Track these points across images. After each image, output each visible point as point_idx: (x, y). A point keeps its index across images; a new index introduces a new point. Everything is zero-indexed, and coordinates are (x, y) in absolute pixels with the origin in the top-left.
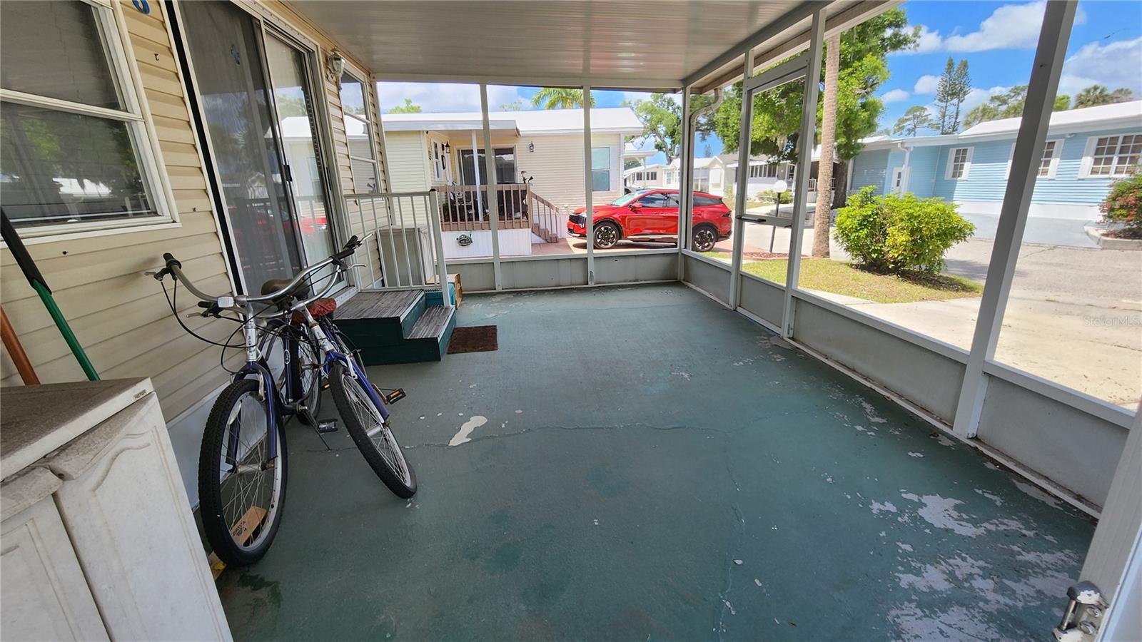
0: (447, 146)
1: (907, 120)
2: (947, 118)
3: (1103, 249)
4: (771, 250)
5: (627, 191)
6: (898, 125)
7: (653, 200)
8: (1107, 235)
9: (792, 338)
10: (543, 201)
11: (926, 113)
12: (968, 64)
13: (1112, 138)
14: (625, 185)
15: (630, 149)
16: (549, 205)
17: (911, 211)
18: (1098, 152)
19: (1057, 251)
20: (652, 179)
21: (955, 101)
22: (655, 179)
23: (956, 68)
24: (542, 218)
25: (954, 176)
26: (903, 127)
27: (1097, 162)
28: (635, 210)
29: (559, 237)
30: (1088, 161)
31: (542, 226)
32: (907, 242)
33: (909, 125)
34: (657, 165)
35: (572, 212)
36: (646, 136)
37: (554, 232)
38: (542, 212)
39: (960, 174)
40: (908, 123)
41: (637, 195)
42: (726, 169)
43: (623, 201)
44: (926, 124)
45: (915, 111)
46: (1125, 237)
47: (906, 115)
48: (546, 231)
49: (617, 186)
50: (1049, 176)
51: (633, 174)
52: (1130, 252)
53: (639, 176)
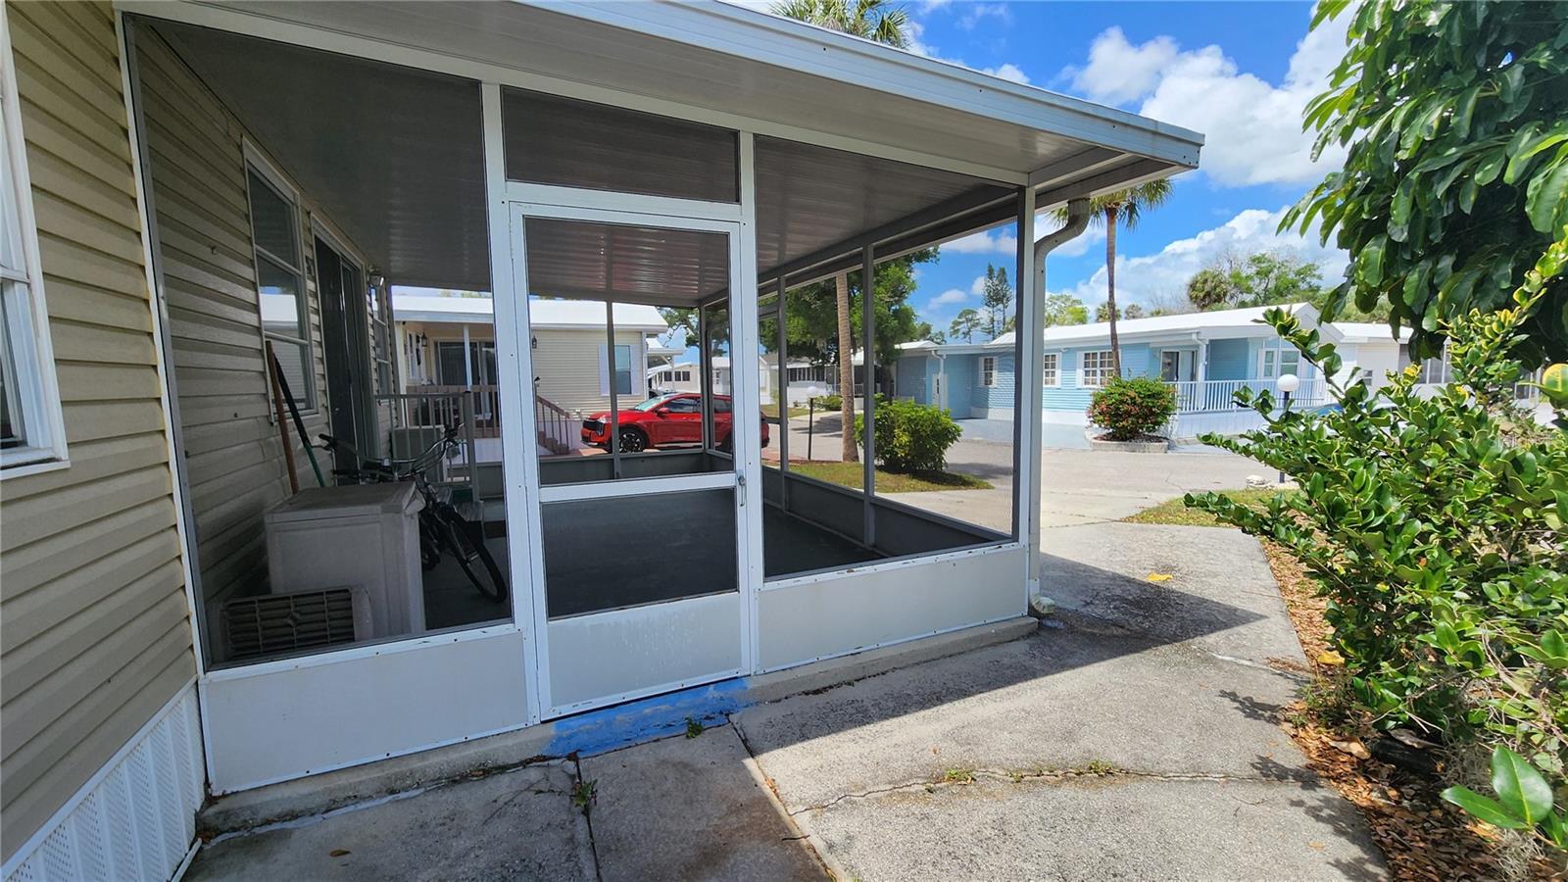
0: (424, 337)
1: (960, 323)
2: (995, 323)
3: (1095, 450)
4: (809, 457)
5: (653, 395)
6: (953, 328)
7: (682, 405)
8: (1095, 438)
9: (789, 511)
10: (550, 405)
11: (978, 317)
12: (1006, 270)
13: (1093, 354)
14: (650, 386)
15: (654, 344)
16: (557, 409)
17: (909, 415)
18: (1086, 365)
19: (1061, 453)
20: (684, 380)
21: (1001, 306)
22: (688, 380)
23: (996, 273)
24: (549, 425)
25: (986, 384)
26: (958, 330)
27: (1087, 373)
28: (660, 414)
29: (570, 449)
30: (1080, 372)
31: (549, 435)
32: (910, 442)
33: (963, 328)
34: (690, 363)
35: (586, 416)
36: (675, 327)
37: (564, 441)
38: (548, 418)
39: (991, 383)
40: (962, 325)
41: (663, 399)
42: (771, 370)
43: (648, 406)
44: (979, 328)
45: (969, 314)
46: (1107, 440)
47: (959, 318)
48: (553, 441)
49: (639, 388)
50: (1058, 384)
51: (660, 374)
52: (1111, 452)
53: (668, 376)
